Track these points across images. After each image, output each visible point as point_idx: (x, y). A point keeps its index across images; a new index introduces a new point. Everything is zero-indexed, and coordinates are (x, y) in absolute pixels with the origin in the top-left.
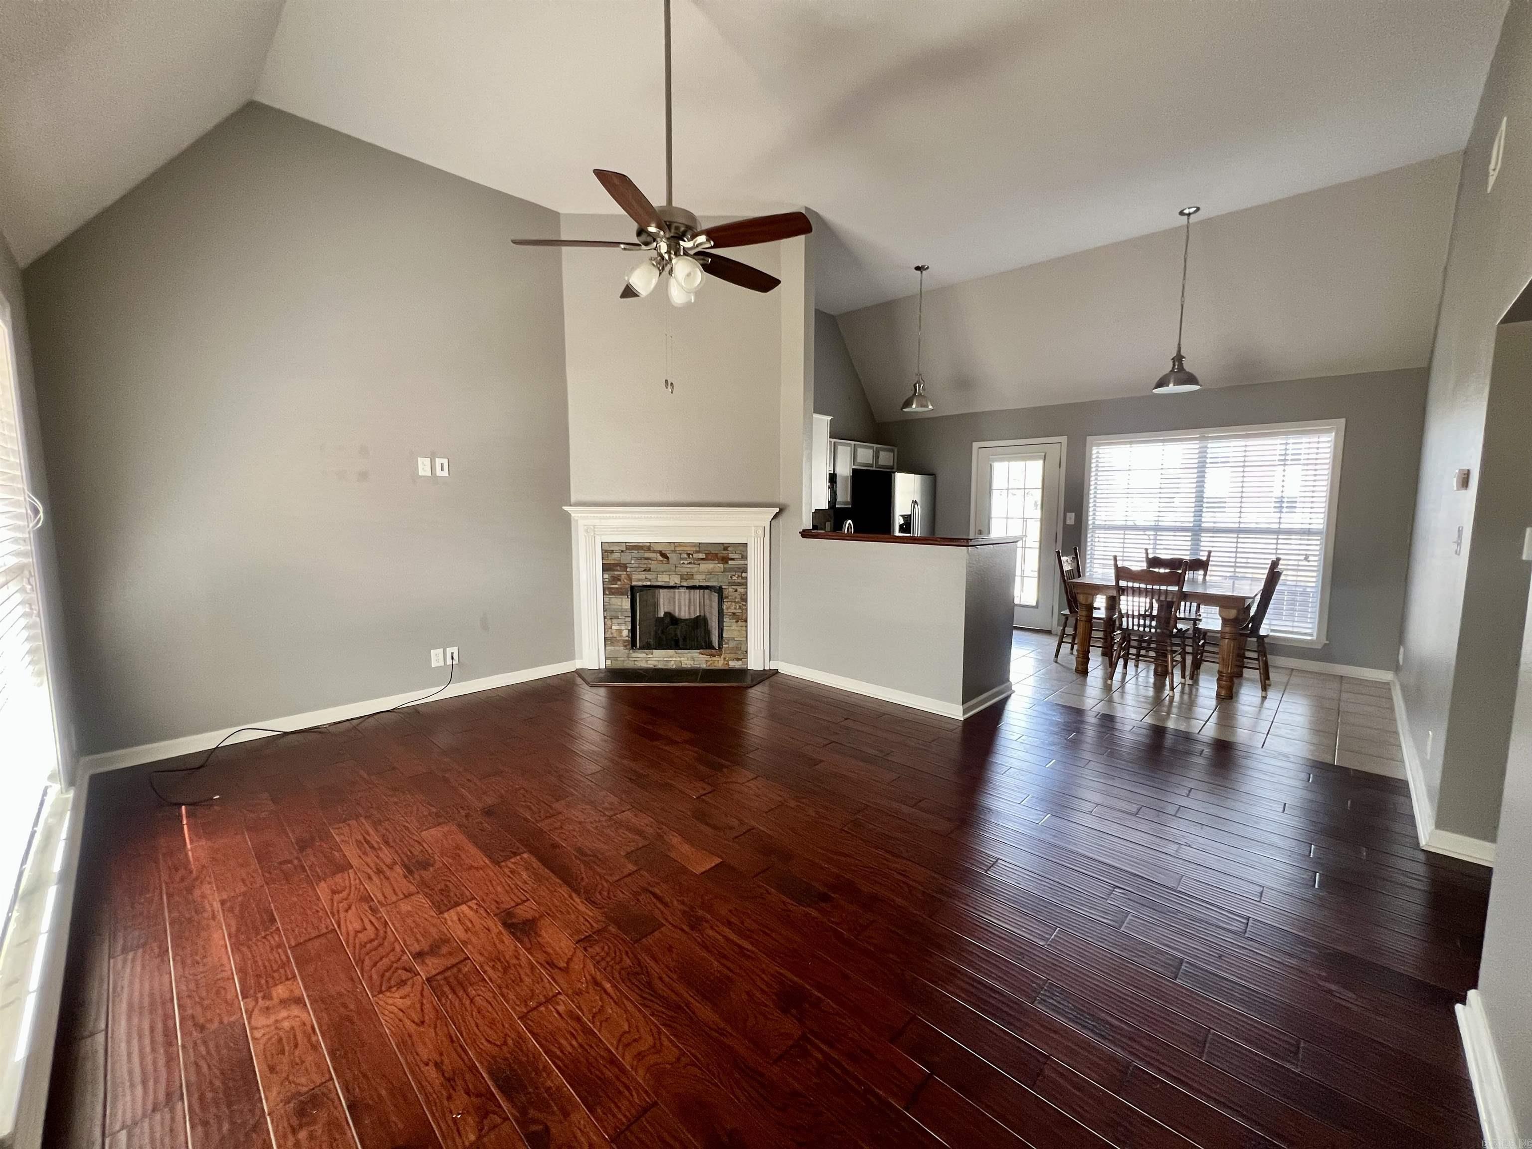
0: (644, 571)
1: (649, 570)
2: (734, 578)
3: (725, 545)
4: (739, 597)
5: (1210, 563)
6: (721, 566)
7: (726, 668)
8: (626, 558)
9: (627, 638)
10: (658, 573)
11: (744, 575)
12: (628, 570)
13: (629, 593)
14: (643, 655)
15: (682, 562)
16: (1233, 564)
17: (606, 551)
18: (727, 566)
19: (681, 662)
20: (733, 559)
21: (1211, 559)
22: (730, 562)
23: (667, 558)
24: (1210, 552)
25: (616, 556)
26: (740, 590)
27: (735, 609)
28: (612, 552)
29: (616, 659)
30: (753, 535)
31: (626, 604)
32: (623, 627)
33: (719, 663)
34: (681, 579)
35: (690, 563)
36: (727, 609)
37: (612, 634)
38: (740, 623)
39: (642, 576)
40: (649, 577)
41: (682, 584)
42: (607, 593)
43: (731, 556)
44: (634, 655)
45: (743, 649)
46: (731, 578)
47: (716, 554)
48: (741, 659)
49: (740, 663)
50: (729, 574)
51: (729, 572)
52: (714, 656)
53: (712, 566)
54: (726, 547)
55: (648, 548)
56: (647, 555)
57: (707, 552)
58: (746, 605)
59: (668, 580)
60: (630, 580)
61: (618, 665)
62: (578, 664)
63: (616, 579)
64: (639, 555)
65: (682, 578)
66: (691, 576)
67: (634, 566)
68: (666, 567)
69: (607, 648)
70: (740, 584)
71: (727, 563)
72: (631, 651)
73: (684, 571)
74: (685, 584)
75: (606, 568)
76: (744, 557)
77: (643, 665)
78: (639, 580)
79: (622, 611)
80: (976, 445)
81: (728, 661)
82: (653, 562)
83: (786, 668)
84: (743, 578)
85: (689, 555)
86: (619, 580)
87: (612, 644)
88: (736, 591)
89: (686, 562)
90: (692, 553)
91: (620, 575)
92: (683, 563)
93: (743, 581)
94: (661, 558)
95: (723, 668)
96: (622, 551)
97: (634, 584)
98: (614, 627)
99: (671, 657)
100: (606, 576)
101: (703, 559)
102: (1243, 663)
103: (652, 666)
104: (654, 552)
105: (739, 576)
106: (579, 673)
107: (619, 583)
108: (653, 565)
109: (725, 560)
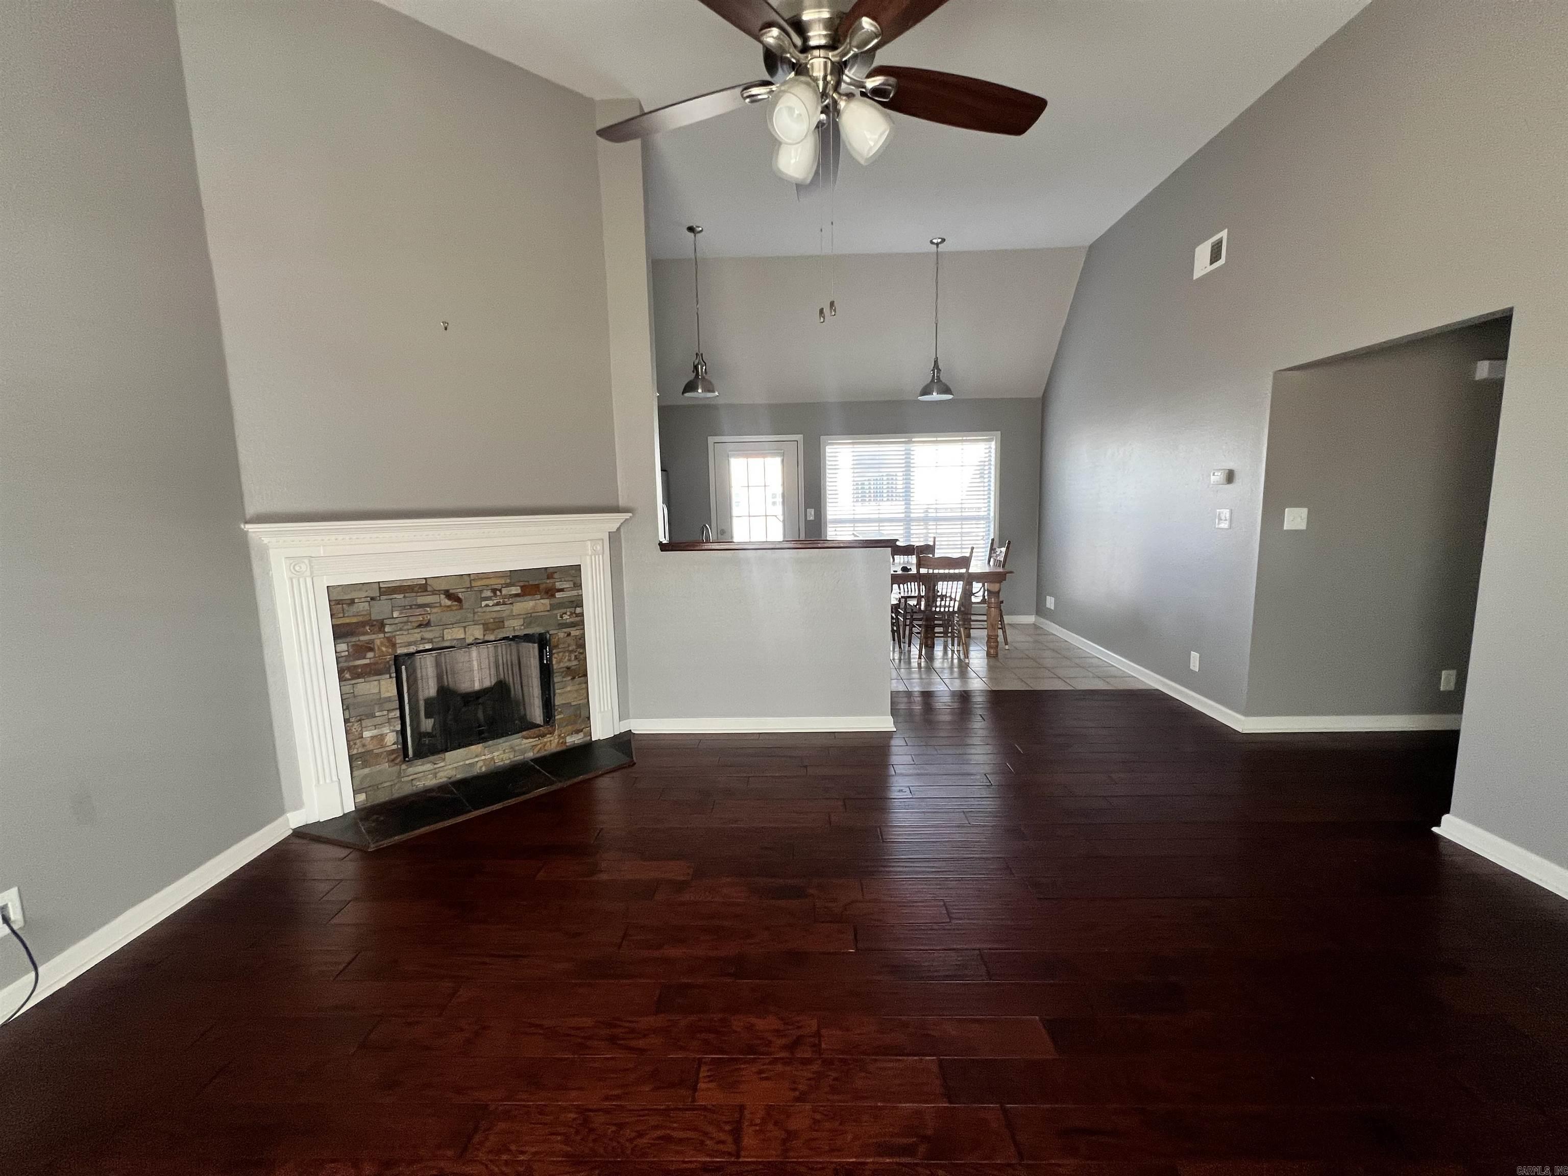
0: (419, 626)
1: (428, 624)
2: (565, 617)
3: (549, 571)
4: (572, 642)
5: (936, 547)
6: (546, 601)
7: (564, 748)
8: (380, 610)
9: (395, 747)
10: (445, 626)
11: (578, 610)
12: (387, 630)
13: (393, 669)
14: (428, 766)
15: (484, 603)
16: (960, 546)
17: (338, 602)
18: (554, 601)
19: (493, 758)
20: (562, 590)
21: (936, 543)
22: (558, 595)
23: (459, 600)
24: (935, 538)
25: (363, 607)
26: (575, 632)
27: (570, 660)
28: (352, 602)
29: (376, 787)
30: (590, 553)
31: (387, 687)
32: (386, 730)
33: (552, 744)
34: (485, 630)
35: (498, 604)
36: (559, 662)
37: (364, 746)
38: (577, 680)
39: (416, 635)
40: (428, 635)
41: (487, 638)
42: (348, 676)
43: (558, 585)
44: (411, 770)
45: (584, 714)
46: (561, 617)
47: (537, 586)
48: (581, 731)
49: (581, 735)
50: (558, 612)
51: (559, 609)
52: (544, 736)
53: (532, 603)
54: (549, 573)
55: (423, 587)
56: (421, 600)
57: (522, 584)
58: (584, 653)
59: (462, 636)
60: (394, 645)
61: (383, 797)
62: (295, 819)
63: (361, 650)
64: (407, 602)
65: (487, 628)
66: (500, 623)
67: (397, 621)
68: (459, 615)
69: (356, 773)
70: (573, 625)
71: (553, 596)
72: (404, 767)
73: (489, 617)
74: (492, 638)
75: (340, 633)
76: (578, 586)
77: (430, 782)
78: (409, 644)
79: (381, 702)
80: (711, 440)
81: (565, 737)
82: (434, 610)
83: (642, 726)
84: (577, 615)
85: (494, 591)
86: (371, 649)
87: (365, 765)
88: (569, 635)
89: (490, 603)
90: (499, 587)
91: (372, 641)
92: (487, 606)
93: (578, 619)
94: (448, 603)
95: (559, 749)
96: (373, 599)
97: (400, 651)
98: (366, 734)
99: (477, 756)
100: (343, 647)
101: (517, 595)
102: (970, 625)
103: (445, 779)
104: (434, 592)
105: (571, 613)
106: (300, 834)
107: (370, 655)
108: (434, 615)
109: (550, 592)
